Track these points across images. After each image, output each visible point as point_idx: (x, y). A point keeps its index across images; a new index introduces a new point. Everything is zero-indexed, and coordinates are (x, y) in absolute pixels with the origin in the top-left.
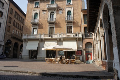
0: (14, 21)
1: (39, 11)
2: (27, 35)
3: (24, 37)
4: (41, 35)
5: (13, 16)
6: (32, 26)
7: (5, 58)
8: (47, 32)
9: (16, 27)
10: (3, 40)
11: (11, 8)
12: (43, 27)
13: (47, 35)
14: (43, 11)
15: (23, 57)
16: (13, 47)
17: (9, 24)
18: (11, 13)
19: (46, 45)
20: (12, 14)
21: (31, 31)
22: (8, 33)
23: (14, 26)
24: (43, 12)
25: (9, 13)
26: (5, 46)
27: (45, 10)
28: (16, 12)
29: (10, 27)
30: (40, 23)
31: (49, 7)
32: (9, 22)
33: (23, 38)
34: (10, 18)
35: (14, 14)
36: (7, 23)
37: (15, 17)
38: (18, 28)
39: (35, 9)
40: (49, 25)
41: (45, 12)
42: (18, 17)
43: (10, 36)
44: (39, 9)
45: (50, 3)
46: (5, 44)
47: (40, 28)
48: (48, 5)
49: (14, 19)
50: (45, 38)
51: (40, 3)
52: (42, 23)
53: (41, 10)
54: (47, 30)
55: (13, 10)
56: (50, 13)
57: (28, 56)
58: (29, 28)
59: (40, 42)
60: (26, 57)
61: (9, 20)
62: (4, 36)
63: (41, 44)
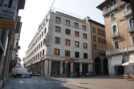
0: (99, 38)
1: (116, 22)
2: (109, 50)
3: (108, 53)
4: (124, 48)
5: (96, 34)
6: (113, 40)
7: (95, 75)
8: (130, 43)
9: (102, 43)
10: (91, 58)
11: (93, 27)
12: (125, 39)
13: (130, 46)
14: (120, 21)
15: (110, 73)
16: (103, 63)
17: (95, 42)
18: (93, 32)
19: (131, 59)
20: (95, 32)
21: (113, 46)
22: (95, 51)
23: (100, 43)
24: (120, 23)
25: (92, 32)
26: (94, 63)
27: (123, 20)
28: (98, 29)
29: (96, 45)
30: (121, 35)
31: (125, 15)
32: (94, 41)
33: (106, 54)
34: (94, 37)
35: (97, 31)
36: (92, 42)
37: (99, 34)
38: (104, 43)
39: (113, 22)
40: (131, 35)
41: (123, 22)
42: (101, 33)
43: (98, 53)
44: (116, 20)
45: (126, 10)
46: (94, 62)
47: (122, 41)
48: (124, 12)
49: (99, 36)
50: (128, 50)
51: (116, 13)
52: (122, 35)
53: (118, 21)
54: (130, 41)
55: (95, 28)
56: (128, 21)
57: (115, 72)
58: (110, 43)
59: (125, 56)
60: (112, 73)
61: (94, 39)
62: (91, 55)
63: (126, 58)
